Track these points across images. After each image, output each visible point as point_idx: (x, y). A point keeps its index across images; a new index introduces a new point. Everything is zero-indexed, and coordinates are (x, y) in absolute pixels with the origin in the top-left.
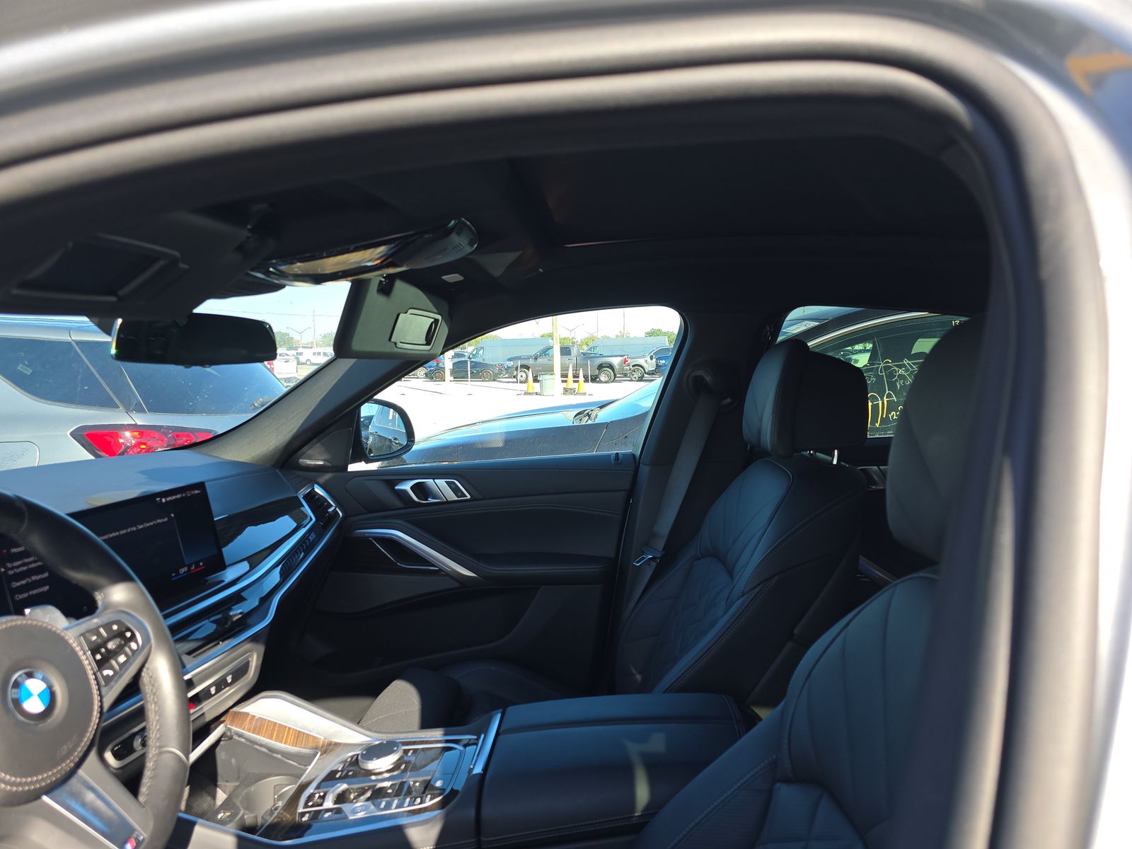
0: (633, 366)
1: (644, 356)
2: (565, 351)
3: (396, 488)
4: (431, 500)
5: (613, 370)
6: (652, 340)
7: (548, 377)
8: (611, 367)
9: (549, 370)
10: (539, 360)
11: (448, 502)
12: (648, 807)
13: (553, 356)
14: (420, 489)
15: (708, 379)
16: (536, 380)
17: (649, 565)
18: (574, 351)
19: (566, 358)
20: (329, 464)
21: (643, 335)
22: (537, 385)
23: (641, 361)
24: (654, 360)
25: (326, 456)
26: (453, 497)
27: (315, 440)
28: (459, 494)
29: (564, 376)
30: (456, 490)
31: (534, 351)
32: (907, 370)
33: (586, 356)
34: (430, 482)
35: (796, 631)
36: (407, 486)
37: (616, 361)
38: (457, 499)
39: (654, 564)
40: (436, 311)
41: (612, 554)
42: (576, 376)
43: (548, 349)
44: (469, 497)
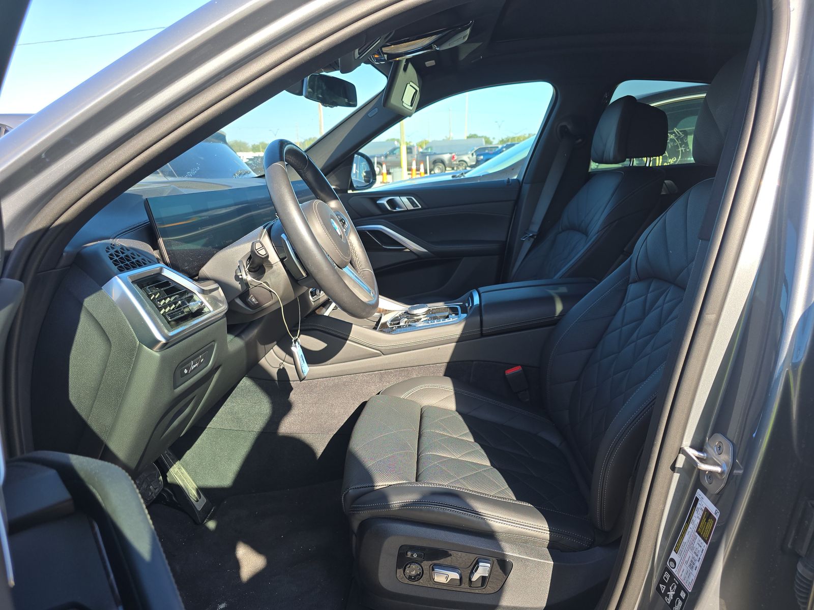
0: (459, 161)
1: (467, 154)
2: (410, 150)
3: (378, 202)
4: (398, 209)
5: (444, 165)
6: (472, 140)
7: (397, 169)
8: (443, 162)
9: (398, 165)
10: (389, 158)
11: (408, 211)
12: (562, 312)
13: (400, 155)
14: (392, 203)
15: (569, 127)
16: (389, 173)
17: (529, 240)
18: (415, 152)
19: (410, 155)
20: (339, 188)
21: (466, 138)
22: (390, 177)
23: (465, 158)
24: (475, 156)
25: (337, 183)
26: (410, 207)
27: (331, 173)
28: (415, 205)
29: (410, 169)
30: (413, 203)
31: (386, 151)
32: (676, 136)
33: (423, 155)
34: (397, 198)
35: (625, 250)
36: (384, 201)
37: (446, 157)
38: (413, 208)
39: (532, 240)
40: (418, 85)
41: (504, 239)
42: (418, 170)
43: (395, 149)
44: (420, 207)
